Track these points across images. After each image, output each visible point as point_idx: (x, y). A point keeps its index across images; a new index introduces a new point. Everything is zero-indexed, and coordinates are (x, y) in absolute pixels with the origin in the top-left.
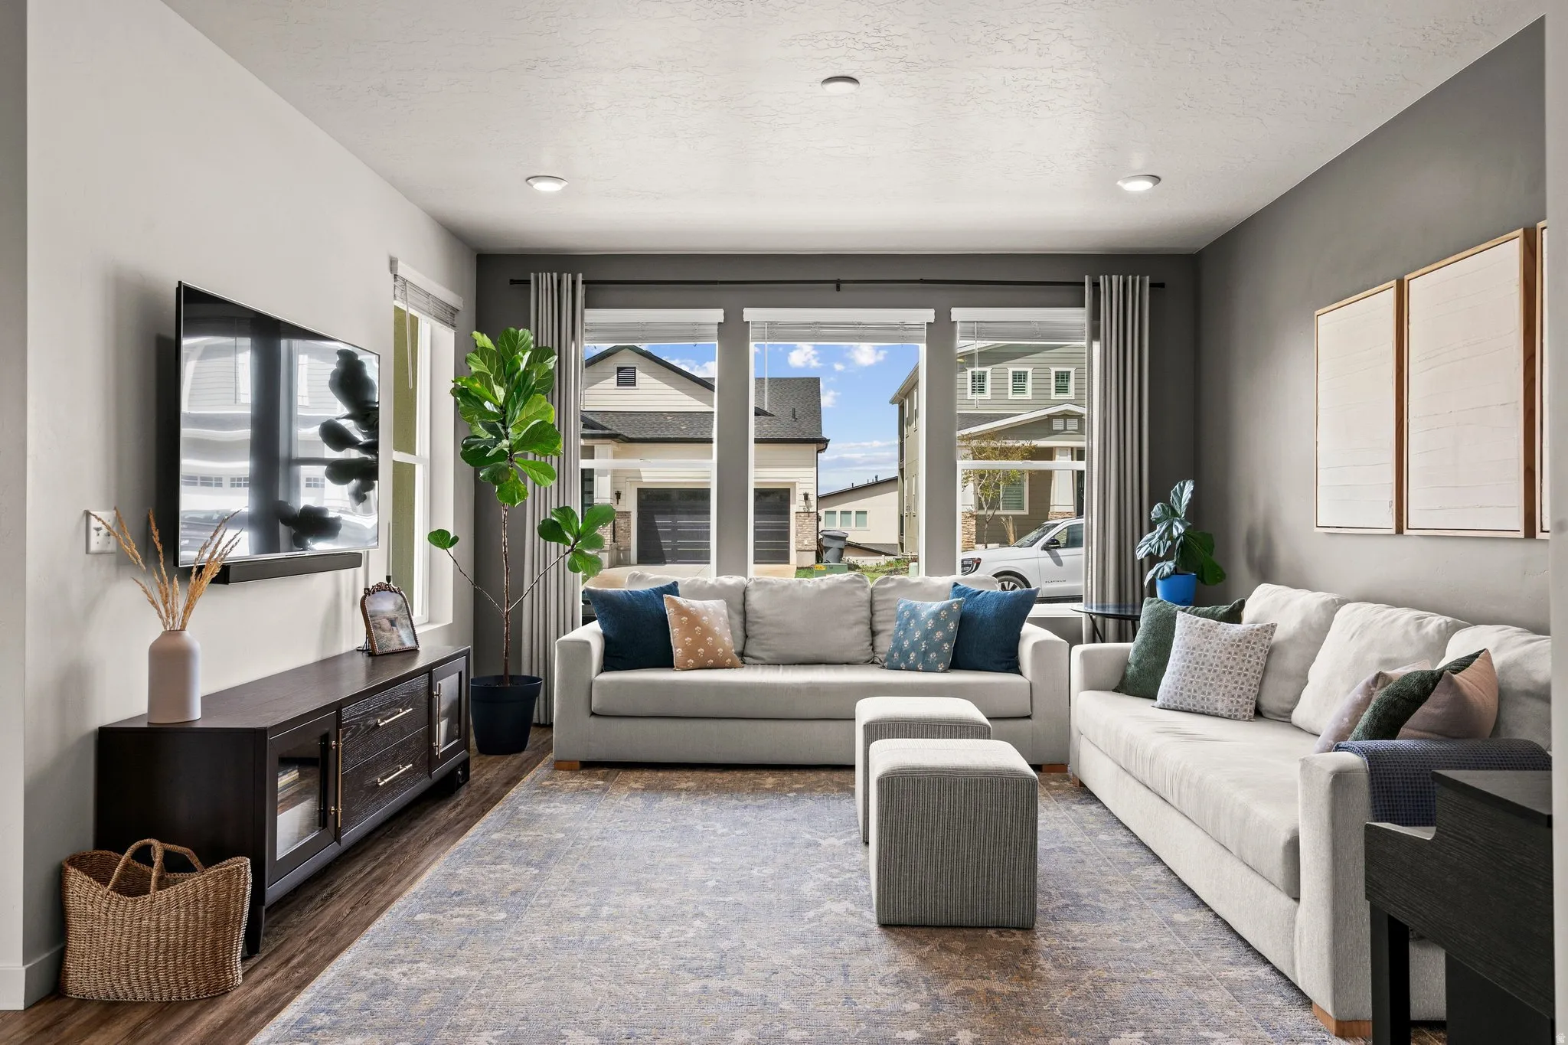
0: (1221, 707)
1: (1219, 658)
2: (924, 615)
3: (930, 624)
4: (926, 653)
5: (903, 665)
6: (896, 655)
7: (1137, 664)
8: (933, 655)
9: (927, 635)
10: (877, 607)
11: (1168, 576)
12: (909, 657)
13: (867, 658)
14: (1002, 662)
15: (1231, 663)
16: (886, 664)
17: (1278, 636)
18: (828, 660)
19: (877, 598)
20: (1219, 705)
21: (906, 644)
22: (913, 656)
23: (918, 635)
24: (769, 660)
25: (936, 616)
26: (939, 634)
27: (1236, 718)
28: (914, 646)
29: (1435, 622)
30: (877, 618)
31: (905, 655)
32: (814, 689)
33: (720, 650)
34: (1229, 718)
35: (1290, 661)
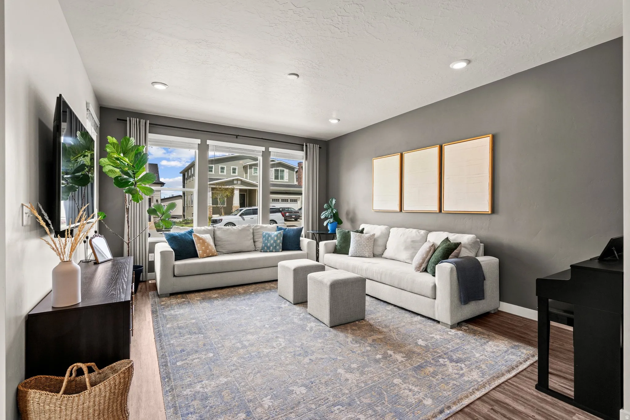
0: (367, 255)
1: (365, 243)
2: (273, 236)
3: (276, 238)
4: (275, 247)
5: (268, 251)
6: (266, 248)
7: (340, 246)
8: (278, 247)
9: (275, 241)
10: (255, 234)
11: (332, 223)
12: (270, 248)
13: (254, 249)
14: (297, 248)
15: (368, 244)
16: (262, 251)
17: (376, 236)
18: (244, 251)
19: (255, 231)
20: (366, 254)
21: (269, 244)
22: (271, 248)
23: (272, 241)
24: (225, 252)
25: (277, 236)
26: (279, 241)
27: (370, 257)
28: (272, 245)
29: (422, 232)
30: (255, 237)
31: (269, 248)
32: (250, 260)
33: (213, 250)
34: (368, 257)
35: (380, 242)
